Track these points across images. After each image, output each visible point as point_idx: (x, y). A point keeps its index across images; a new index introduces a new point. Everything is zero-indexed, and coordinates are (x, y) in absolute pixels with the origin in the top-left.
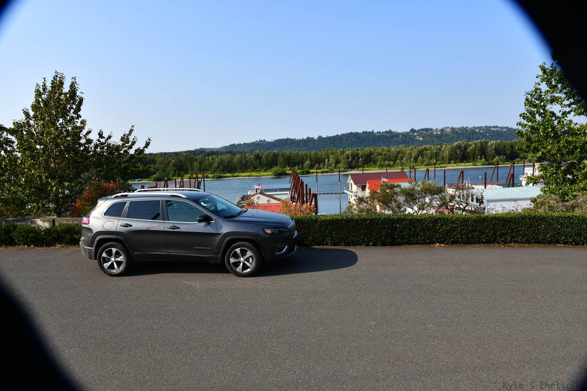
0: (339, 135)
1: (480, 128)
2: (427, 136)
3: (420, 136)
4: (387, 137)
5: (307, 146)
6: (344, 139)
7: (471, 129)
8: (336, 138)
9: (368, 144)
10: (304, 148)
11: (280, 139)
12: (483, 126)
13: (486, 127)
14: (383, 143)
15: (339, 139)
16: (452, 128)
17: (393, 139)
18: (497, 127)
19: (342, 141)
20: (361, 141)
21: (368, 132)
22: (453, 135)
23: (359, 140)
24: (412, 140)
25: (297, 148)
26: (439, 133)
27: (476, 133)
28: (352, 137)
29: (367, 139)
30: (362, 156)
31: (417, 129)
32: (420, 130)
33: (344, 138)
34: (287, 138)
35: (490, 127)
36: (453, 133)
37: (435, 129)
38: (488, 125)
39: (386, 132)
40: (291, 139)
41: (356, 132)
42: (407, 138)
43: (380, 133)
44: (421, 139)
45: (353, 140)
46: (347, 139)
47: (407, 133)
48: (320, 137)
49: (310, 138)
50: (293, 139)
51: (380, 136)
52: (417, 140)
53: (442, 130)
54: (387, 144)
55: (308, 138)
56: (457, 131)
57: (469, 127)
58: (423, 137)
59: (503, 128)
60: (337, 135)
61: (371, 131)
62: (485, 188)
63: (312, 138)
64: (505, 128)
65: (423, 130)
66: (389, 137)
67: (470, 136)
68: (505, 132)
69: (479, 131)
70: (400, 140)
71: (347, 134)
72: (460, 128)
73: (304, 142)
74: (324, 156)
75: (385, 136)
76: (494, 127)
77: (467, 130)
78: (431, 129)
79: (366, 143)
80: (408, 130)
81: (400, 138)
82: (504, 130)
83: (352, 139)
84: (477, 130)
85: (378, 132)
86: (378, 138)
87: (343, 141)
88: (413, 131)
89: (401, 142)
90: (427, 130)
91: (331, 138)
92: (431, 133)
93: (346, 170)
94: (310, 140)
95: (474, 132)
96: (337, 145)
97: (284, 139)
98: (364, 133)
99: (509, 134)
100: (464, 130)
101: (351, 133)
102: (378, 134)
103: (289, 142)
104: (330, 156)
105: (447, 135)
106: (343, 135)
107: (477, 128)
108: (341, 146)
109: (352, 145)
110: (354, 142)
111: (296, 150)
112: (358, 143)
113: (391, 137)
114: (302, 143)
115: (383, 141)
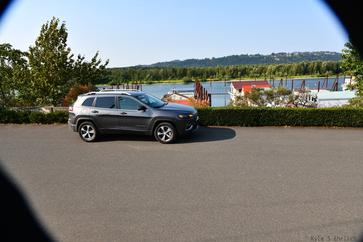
0: (226, 57)
1: (317, 53)
2: (283, 57)
3: (278, 58)
4: (257, 58)
5: (205, 64)
6: (229, 60)
7: (311, 53)
9: (244, 62)
10: (203, 65)
11: (188, 60)
12: (320, 52)
13: (321, 52)
14: (254, 62)
15: (225, 59)
16: (299, 53)
17: (260, 59)
18: (328, 52)
19: (227, 61)
20: (240, 61)
21: (244, 55)
22: (300, 57)
23: (239, 60)
24: (273, 61)
25: (199, 65)
26: (290, 56)
27: (315, 56)
28: (234, 58)
29: (244, 59)
30: (240, 70)
31: (276, 53)
32: (278, 54)
33: (229, 58)
34: (193, 59)
35: (324, 52)
36: (299, 56)
37: (288, 53)
38: (323, 51)
39: (256, 55)
40: (195, 60)
42: (269, 59)
43: (252, 55)
44: (278, 60)
45: (235, 60)
46: (231, 60)
47: (270, 56)
48: (213, 58)
49: (207, 58)
50: (197, 59)
51: (252, 58)
52: (276, 61)
53: (292, 54)
54: (256, 63)
56: (302, 55)
57: (310, 52)
58: (279, 59)
59: (332, 53)
61: (247, 54)
62: (318, 91)
64: (334, 53)
65: (280, 54)
66: (258, 58)
67: (310, 58)
68: (334, 55)
69: (317, 55)
70: (265, 60)
71: (231, 56)
72: (304, 52)
74: (216, 70)
75: (255, 58)
76: (327, 52)
77: (309, 54)
78: (285, 53)
79: (243, 62)
80: (270, 54)
81: (265, 59)
82: (333, 54)
83: (234, 60)
84: (315, 54)
86: (250, 59)
87: (228, 61)
88: (273, 54)
89: (265, 61)
90: (282, 54)
92: (285, 56)
93: (230, 79)
94: (207, 60)
95: (313, 55)
96: (224, 63)
97: (191, 60)
98: (241, 55)
99: (337, 57)
100: (307, 54)
101: (233, 56)
103: (194, 61)
104: (220, 71)
105: (295, 57)
106: (228, 57)
107: (315, 53)
108: (227, 64)
109: (233, 63)
110: (235, 62)
111: (198, 66)
112: (238, 62)
113: (259, 58)
114: (202, 62)
115: (254, 61)
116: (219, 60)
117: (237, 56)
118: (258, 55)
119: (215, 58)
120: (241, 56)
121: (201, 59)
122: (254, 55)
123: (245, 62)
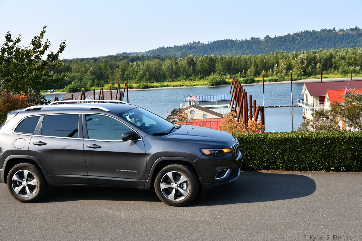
0: (292, 34)
4: (353, 36)
5: (251, 48)
6: (297, 39)
8: (287, 38)
9: (328, 45)
10: (248, 51)
11: (218, 41)
14: (347, 43)
15: (290, 39)
19: (294, 42)
20: (319, 42)
21: (328, 31)
23: (317, 40)
25: (239, 52)
28: (308, 36)
29: (327, 39)
30: (320, 60)
33: (298, 38)
34: (227, 39)
39: (352, 29)
40: (232, 41)
41: (313, 31)
43: (343, 30)
45: (309, 40)
46: (302, 39)
48: (267, 38)
49: (255, 38)
50: (234, 40)
51: (343, 35)
54: (351, 44)
55: (253, 39)
60: (289, 35)
61: (332, 29)
63: (257, 39)
66: (355, 36)
73: (247, 43)
74: (272, 60)
75: (349, 35)
79: (326, 43)
83: (307, 39)
85: (341, 30)
86: (340, 38)
87: (297, 42)
91: (281, 38)
93: (300, 78)
94: (254, 41)
96: (289, 47)
97: (224, 41)
98: (323, 31)
101: (306, 32)
102: (341, 33)
104: (280, 61)
106: (297, 34)
108: (294, 48)
109: (307, 46)
110: (310, 43)
111: (237, 53)
112: (316, 43)
113: (357, 36)
114: (245, 45)
115: (348, 41)
116: (277, 41)
117: (314, 33)
118: (356, 29)
119: (270, 38)
120: (321, 32)
121: (244, 40)
122: (347, 30)
123: (329, 43)
